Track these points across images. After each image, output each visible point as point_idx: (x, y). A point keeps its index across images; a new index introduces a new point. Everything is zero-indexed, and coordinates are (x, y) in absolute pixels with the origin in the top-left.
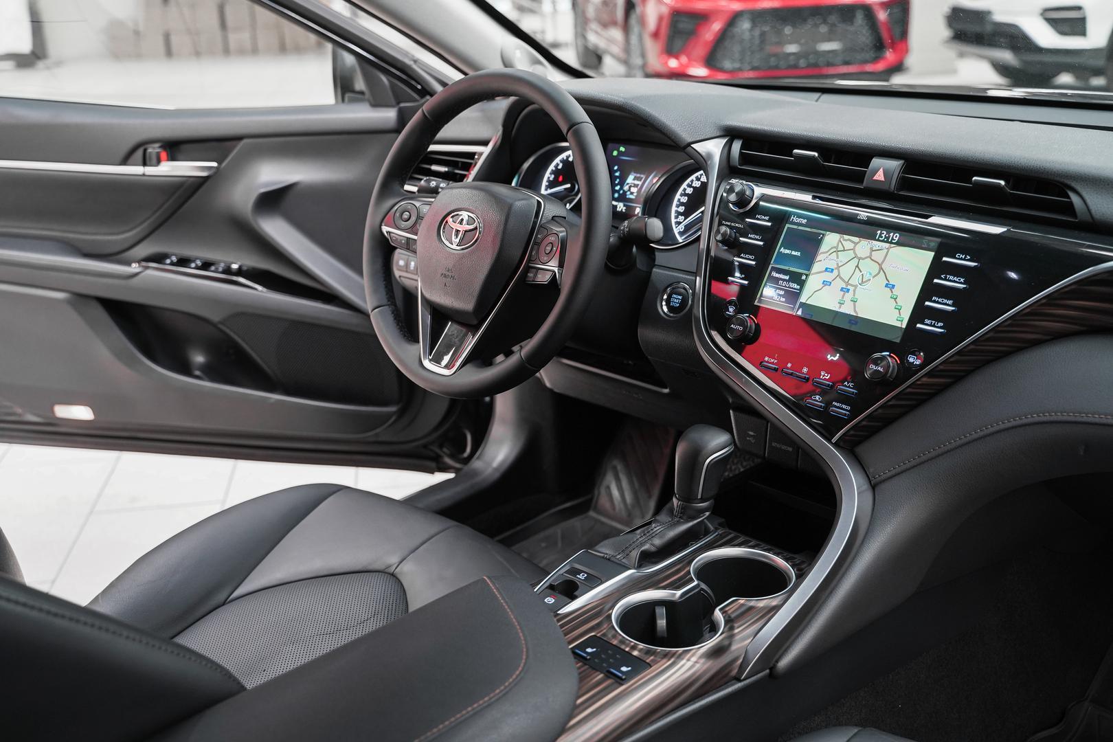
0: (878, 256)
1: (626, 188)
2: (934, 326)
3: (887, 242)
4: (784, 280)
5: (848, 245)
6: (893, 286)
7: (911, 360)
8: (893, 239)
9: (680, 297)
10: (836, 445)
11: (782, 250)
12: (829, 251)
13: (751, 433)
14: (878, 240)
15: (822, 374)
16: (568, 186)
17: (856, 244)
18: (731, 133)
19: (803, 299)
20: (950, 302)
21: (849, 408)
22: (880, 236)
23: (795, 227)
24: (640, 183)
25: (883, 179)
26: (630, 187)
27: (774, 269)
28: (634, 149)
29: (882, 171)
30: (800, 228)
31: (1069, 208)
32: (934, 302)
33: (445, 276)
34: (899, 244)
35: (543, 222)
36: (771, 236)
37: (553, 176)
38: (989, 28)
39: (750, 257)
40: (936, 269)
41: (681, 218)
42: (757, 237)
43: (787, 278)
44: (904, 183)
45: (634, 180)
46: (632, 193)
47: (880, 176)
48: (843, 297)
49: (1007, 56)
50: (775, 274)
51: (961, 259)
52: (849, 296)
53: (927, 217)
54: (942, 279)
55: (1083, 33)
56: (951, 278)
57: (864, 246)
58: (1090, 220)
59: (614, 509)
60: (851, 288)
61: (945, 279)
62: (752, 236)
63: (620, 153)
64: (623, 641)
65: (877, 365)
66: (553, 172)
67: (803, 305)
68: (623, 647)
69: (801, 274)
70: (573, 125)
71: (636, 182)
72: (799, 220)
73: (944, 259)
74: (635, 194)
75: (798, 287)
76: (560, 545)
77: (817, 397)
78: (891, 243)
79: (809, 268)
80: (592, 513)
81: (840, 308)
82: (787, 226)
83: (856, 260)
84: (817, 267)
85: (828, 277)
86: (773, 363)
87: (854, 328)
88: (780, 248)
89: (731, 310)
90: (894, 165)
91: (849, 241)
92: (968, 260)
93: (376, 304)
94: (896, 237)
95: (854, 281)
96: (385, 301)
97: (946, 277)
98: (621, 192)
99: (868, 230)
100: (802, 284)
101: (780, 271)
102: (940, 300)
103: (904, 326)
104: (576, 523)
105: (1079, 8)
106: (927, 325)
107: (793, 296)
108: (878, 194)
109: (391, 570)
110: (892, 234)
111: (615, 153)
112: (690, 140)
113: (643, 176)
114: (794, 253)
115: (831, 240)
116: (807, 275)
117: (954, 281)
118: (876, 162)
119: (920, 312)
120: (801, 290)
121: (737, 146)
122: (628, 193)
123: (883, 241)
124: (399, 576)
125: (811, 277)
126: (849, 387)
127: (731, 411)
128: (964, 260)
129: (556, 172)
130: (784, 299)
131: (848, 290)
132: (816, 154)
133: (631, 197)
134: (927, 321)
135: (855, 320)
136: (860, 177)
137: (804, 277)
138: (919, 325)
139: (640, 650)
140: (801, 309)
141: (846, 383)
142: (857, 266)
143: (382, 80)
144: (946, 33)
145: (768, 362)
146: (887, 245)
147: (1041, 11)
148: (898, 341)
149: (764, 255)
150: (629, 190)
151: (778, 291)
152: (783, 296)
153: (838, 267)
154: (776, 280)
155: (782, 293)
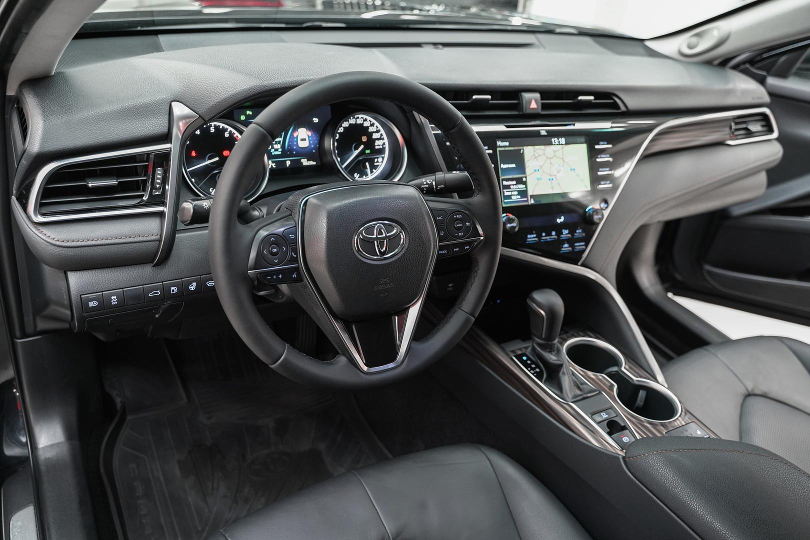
2: (606, 184)
4: (513, 185)
5: (540, 152)
6: (574, 169)
8: (562, 142)
12: (531, 159)
14: (554, 145)
15: (564, 231)
17: (544, 150)
19: (530, 193)
20: (608, 169)
21: (584, 243)
22: (554, 142)
23: (503, 149)
25: (536, 107)
27: (503, 180)
29: (533, 101)
30: (506, 148)
32: (601, 171)
34: (566, 144)
43: (514, 182)
44: (544, 107)
47: (533, 105)
48: (552, 184)
50: (505, 183)
51: (603, 145)
52: (554, 182)
53: (572, 125)
54: (599, 158)
57: (549, 150)
61: (601, 158)
63: (249, 118)
67: (532, 196)
69: (522, 178)
72: (501, 144)
73: (595, 147)
75: (524, 186)
77: (565, 245)
78: (562, 144)
79: (524, 173)
81: (553, 190)
82: (497, 149)
83: (548, 160)
84: (528, 170)
85: (539, 174)
86: (534, 238)
88: (501, 165)
90: (538, 95)
91: (540, 149)
94: (563, 140)
95: (554, 172)
97: (601, 156)
99: (546, 140)
100: (525, 183)
101: (507, 180)
102: (604, 169)
103: (589, 189)
106: (602, 185)
107: (523, 193)
110: (560, 139)
111: (243, 118)
114: (510, 166)
115: (529, 152)
116: (526, 177)
117: (605, 158)
120: (526, 187)
122: (272, 150)
123: (557, 145)
125: (528, 178)
126: (580, 232)
128: (605, 144)
130: (519, 197)
131: (553, 179)
132: (489, 96)
133: (276, 153)
134: (602, 183)
135: (564, 195)
137: (524, 179)
138: (598, 186)
140: (532, 200)
141: (578, 231)
142: (551, 163)
145: (531, 238)
146: (561, 146)
151: (513, 193)
152: (518, 195)
153: (541, 167)
154: (508, 187)
155: (516, 193)
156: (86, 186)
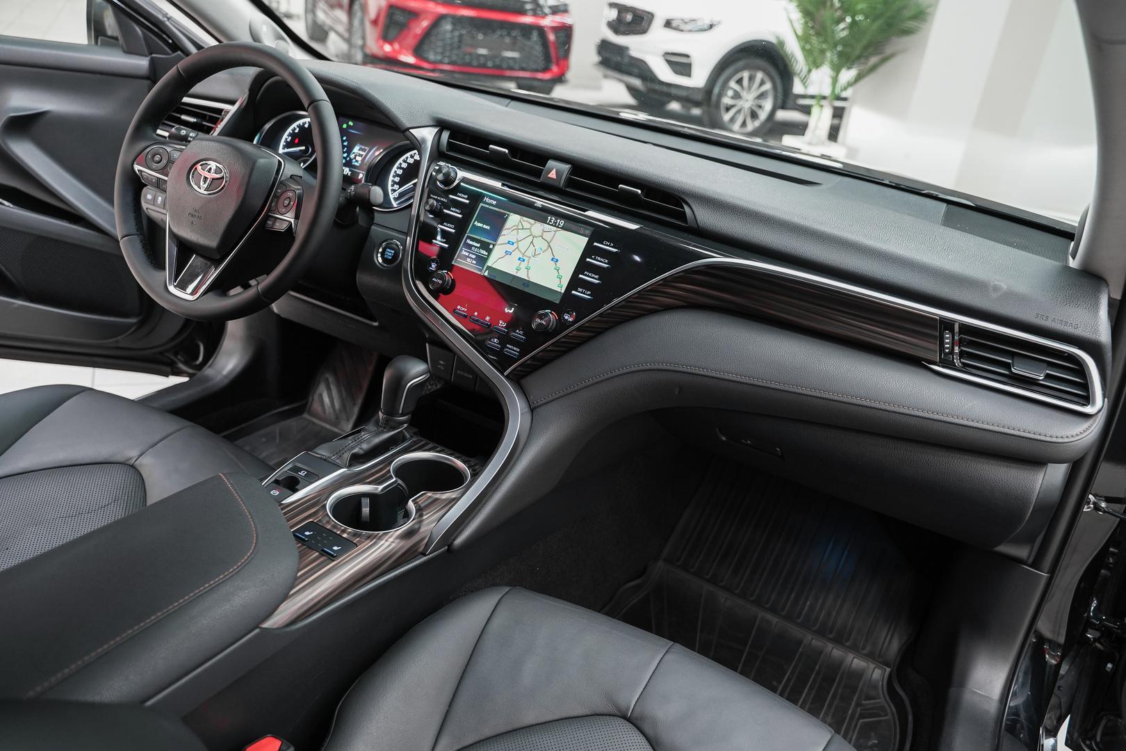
0: (548, 236)
1: (352, 156)
2: (584, 293)
3: (555, 226)
4: (476, 247)
5: (526, 225)
6: (557, 261)
7: (566, 317)
8: (559, 224)
9: (393, 252)
10: (507, 377)
11: (476, 223)
12: (511, 228)
13: (442, 362)
14: (548, 224)
15: (501, 322)
16: (303, 148)
17: (532, 225)
18: (442, 125)
19: (489, 263)
20: (597, 277)
21: (518, 350)
22: (550, 221)
23: (487, 206)
24: (364, 154)
25: (555, 177)
26: (356, 156)
27: (469, 237)
28: (361, 124)
29: (554, 171)
30: (491, 207)
31: (683, 216)
32: (586, 275)
33: (193, 216)
34: (563, 228)
35: (282, 179)
36: (468, 211)
37: (290, 138)
38: (626, 60)
39: (451, 226)
40: (589, 251)
41: (396, 187)
42: (457, 211)
43: (478, 245)
44: (570, 182)
45: (359, 150)
46: (357, 161)
47: (553, 175)
48: (520, 265)
49: (637, 82)
50: (469, 242)
51: (607, 245)
52: (524, 265)
53: (585, 211)
54: (592, 259)
55: (689, 75)
56: (599, 259)
57: (538, 227)
58: (696, 226)
59: (324, 412)
60: (526, 259)
61: (594, 259)
62: (454, 209)
63: (349, 127)
64: (335, 526)
65: (541, 319)
66: (290, 135)
67: (489, 268)
68: (335, 531)
69: (489, 244)
70: (314, 101)
71: (361, 153)
72: (490, 202)
73: (595, 244)
74: (360, 162)
75: (487, 254)
76: (278, 440)
77: (496, 340)
78: (558, 227)
79: (496, 240)
80: (306, 416)
81: (517, 273)
82: (481, 204)
83: (531, 238)
84: (501, 240)
85: (510, 248)
86: (463, 311)
87: (526, 290)
88: (475, 222)
89: (433, 266)
90: (566, 167)
91: (527, 222)
92: (611, 247)
93: (125, 233)
94: (562, 223)
95: (529, 253)
96: (134, 230)
97: (595, 257)
98: (348, 159)
99: (542, 215)
100: (490, 251)
101: (473, 239)
102: (590, 274)
103: (563, 292)
104: (293, 423)
105: (688, 56)
106: (579, 292)
107: (482, 261)
108: (549, 189)
109: (132, 462)
110: (558, 221)
111: (345, 126)
112: (409, 126)
113: (367, 148)
114: (485, 226)
115: (514, 219)
116: (494, 245)
117: (601, 262)
118: (551, 163)
119: (575, 282)
120: (488, 256)
121: (445, 136)
122: (354, 160)
123: (552, 225)
124: (138, 467)
125: (496, 247)
126: (520, 334)
127: (427, 344)
128: (609, 246)
129: (293, 135)
130: (475, 262)
131: (524, 261)
132: (507, 151)
133: (356, 164)
134: (580, 290)
135: (527, 283)
136: (538, 174)
137: (491, 246)
138: (573, 292)
139: (349, 533)
140: (487, 271)
141: (518, 331)
142: (532, 242)
143: (136, 30)
144: (597, 59)
145: (459, 310)
146: (555, 228)
147: (663, 54)
148: (558, 302)
149: (462, 225)
150: (355, 158)
151: (471, 255)
152: (475, 259)
153: (518, 241)
154: (470, 247)
155: (474, 257)
156: (180, 118)
